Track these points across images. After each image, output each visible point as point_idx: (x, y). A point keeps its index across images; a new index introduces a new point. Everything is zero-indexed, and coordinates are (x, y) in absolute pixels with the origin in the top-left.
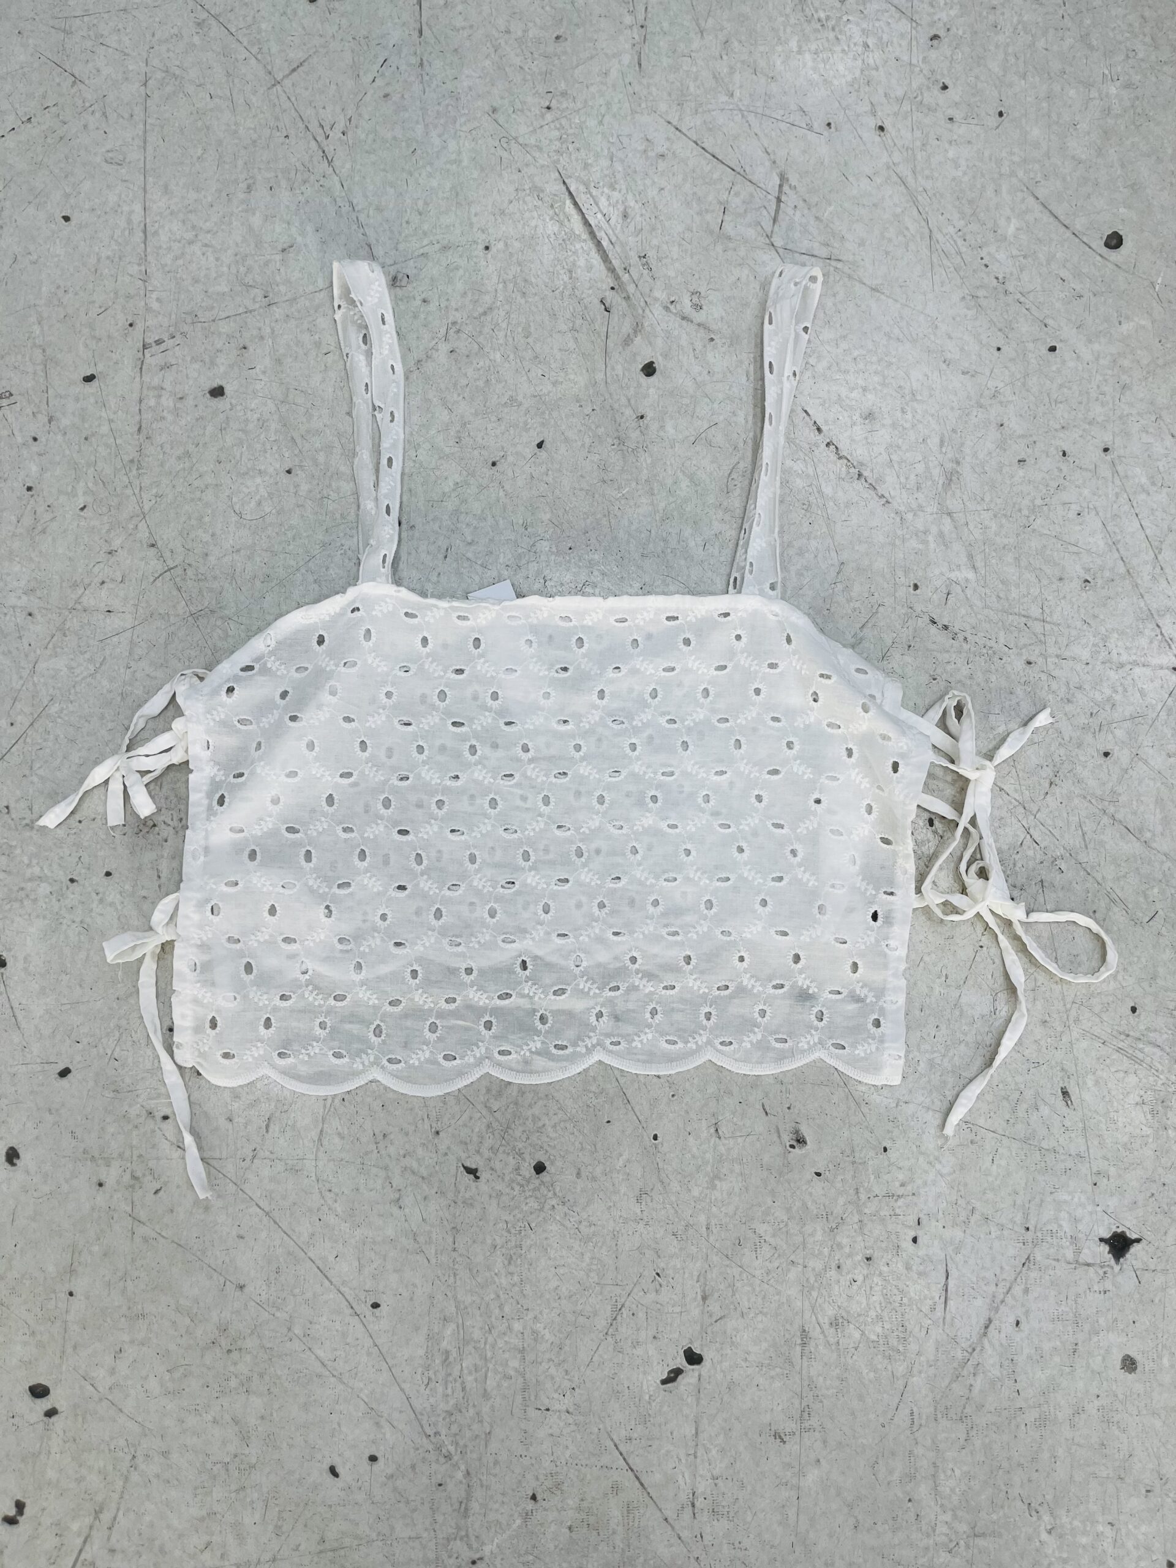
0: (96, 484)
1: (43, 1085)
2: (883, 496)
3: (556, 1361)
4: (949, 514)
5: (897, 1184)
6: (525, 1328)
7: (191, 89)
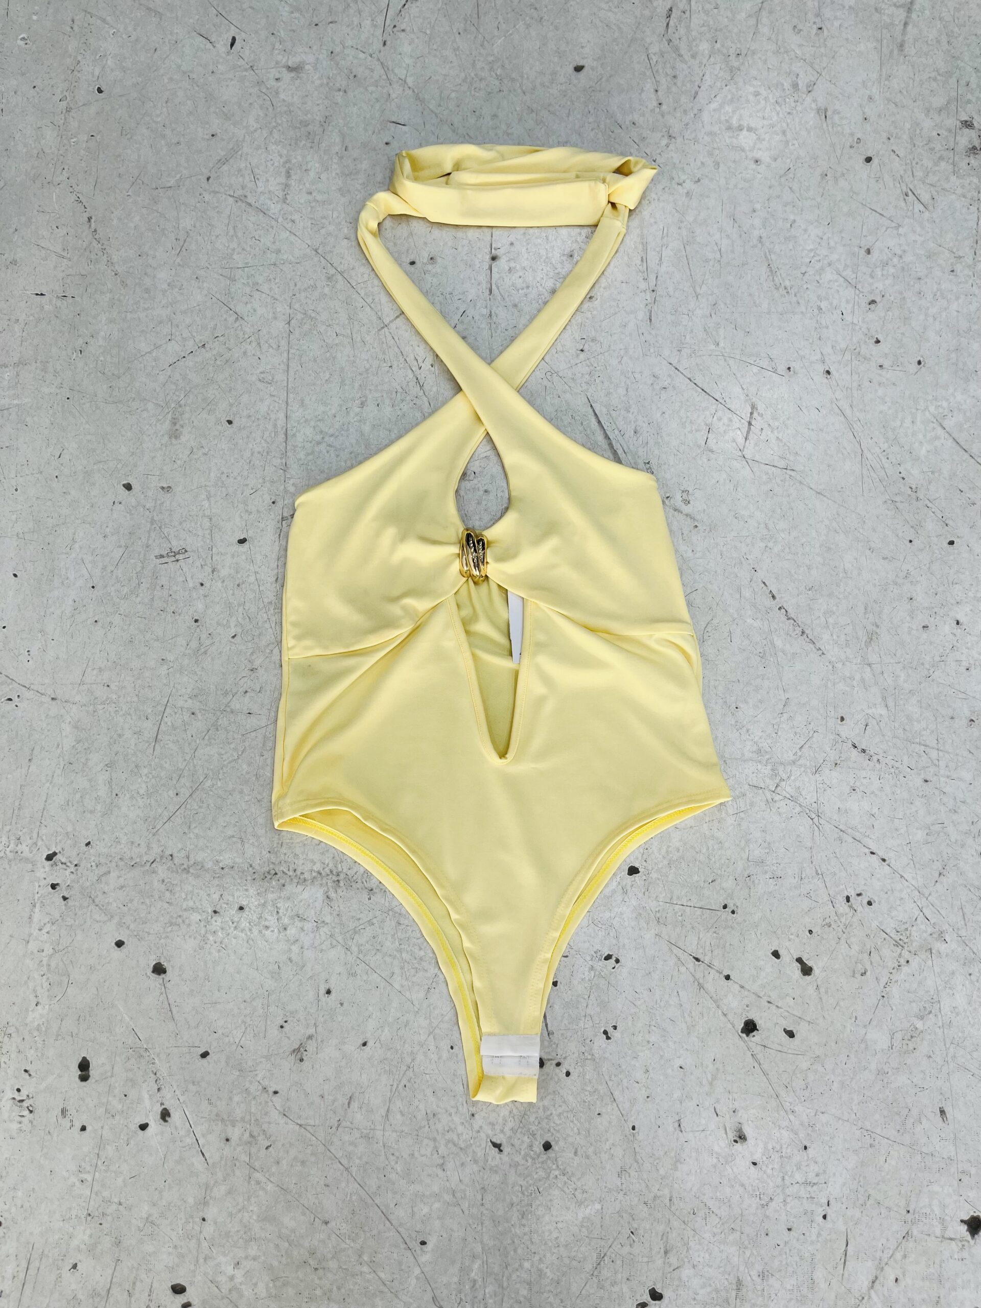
0: (244, 619)
1: (189, 1064)
2: (820, 649)
3: (555, 1292)
4: (869, 665)
5: (814, 1175)
6: (532, 1266)
7: (322, 328)
